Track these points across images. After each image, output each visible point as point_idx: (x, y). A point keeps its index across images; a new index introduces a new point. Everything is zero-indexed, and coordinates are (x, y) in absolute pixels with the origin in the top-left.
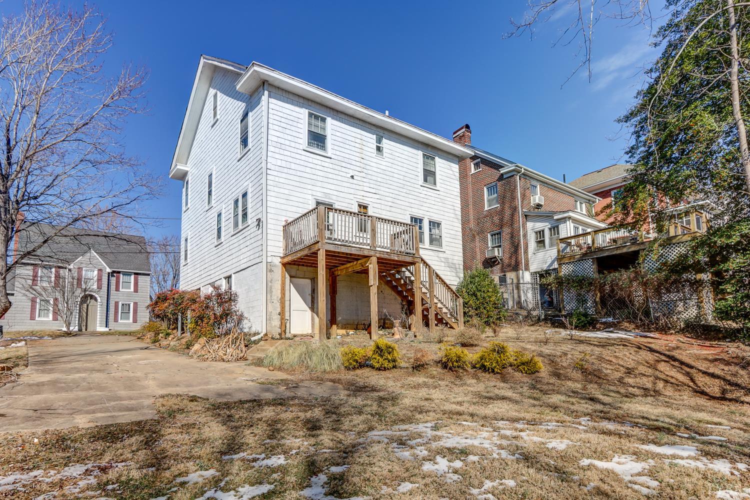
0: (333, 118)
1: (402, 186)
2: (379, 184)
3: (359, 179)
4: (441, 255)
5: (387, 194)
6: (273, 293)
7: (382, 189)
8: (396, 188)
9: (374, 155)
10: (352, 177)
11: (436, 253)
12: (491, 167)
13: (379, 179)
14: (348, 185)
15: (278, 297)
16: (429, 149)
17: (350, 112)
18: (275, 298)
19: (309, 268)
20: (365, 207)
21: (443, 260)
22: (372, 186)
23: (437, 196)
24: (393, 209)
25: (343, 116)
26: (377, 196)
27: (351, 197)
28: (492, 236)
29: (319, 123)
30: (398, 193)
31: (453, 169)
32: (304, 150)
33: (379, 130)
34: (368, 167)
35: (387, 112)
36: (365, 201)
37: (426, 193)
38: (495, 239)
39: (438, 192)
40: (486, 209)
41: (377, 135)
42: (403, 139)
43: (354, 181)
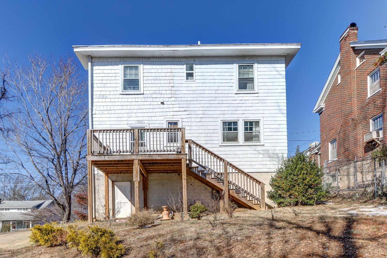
0: (145, 64)
1: (213, 99)
2: (189, 102)
3: (169, 103)
4: (260, 148)
5: (198, 109)
6: (100, 193)
7: (192, 106)
8: (207, 102)
9: (184, 82)
10: (162, 103)
11: (254, 148)
12: (374, 54)
13: (189, 99)
14: (160, 110)
15: (103, 195)
16: (247, 59)
17: (157, 54)
18: (101, 196)
19: (126, 174)
20: (176, 123)
21: (261, 152)
22: (181, 106)
23: (256, 98)
24: (203, 120)
25: (155, 60)
26: (188, 113)
27: (162, 118)
28: (374, 120)
29: (133, 72)
30: (209, 105)
31: (278, 69)
32: (121, 94)
33: (190, 60)
34: (177, 92)
35: (199, 42)
36: (174, 119)
37: (241, 98)
38: (377, 122)
39: (257, 95)
40: (369, 95)
41: (186, 64)
42: (214, 59)
43: (165, 106)
